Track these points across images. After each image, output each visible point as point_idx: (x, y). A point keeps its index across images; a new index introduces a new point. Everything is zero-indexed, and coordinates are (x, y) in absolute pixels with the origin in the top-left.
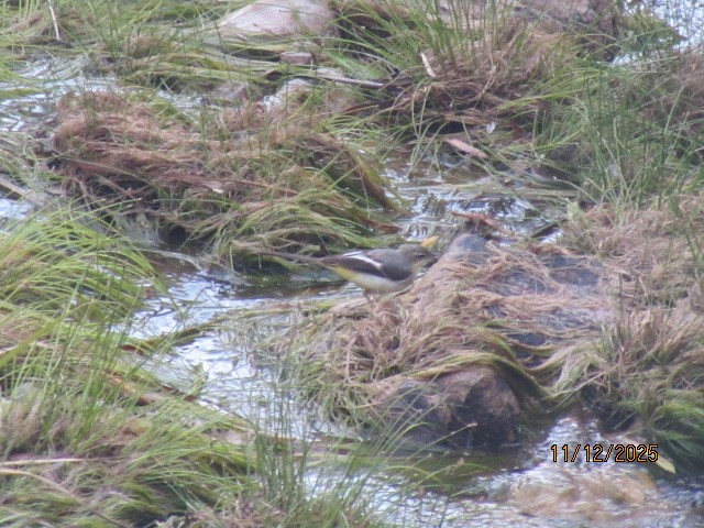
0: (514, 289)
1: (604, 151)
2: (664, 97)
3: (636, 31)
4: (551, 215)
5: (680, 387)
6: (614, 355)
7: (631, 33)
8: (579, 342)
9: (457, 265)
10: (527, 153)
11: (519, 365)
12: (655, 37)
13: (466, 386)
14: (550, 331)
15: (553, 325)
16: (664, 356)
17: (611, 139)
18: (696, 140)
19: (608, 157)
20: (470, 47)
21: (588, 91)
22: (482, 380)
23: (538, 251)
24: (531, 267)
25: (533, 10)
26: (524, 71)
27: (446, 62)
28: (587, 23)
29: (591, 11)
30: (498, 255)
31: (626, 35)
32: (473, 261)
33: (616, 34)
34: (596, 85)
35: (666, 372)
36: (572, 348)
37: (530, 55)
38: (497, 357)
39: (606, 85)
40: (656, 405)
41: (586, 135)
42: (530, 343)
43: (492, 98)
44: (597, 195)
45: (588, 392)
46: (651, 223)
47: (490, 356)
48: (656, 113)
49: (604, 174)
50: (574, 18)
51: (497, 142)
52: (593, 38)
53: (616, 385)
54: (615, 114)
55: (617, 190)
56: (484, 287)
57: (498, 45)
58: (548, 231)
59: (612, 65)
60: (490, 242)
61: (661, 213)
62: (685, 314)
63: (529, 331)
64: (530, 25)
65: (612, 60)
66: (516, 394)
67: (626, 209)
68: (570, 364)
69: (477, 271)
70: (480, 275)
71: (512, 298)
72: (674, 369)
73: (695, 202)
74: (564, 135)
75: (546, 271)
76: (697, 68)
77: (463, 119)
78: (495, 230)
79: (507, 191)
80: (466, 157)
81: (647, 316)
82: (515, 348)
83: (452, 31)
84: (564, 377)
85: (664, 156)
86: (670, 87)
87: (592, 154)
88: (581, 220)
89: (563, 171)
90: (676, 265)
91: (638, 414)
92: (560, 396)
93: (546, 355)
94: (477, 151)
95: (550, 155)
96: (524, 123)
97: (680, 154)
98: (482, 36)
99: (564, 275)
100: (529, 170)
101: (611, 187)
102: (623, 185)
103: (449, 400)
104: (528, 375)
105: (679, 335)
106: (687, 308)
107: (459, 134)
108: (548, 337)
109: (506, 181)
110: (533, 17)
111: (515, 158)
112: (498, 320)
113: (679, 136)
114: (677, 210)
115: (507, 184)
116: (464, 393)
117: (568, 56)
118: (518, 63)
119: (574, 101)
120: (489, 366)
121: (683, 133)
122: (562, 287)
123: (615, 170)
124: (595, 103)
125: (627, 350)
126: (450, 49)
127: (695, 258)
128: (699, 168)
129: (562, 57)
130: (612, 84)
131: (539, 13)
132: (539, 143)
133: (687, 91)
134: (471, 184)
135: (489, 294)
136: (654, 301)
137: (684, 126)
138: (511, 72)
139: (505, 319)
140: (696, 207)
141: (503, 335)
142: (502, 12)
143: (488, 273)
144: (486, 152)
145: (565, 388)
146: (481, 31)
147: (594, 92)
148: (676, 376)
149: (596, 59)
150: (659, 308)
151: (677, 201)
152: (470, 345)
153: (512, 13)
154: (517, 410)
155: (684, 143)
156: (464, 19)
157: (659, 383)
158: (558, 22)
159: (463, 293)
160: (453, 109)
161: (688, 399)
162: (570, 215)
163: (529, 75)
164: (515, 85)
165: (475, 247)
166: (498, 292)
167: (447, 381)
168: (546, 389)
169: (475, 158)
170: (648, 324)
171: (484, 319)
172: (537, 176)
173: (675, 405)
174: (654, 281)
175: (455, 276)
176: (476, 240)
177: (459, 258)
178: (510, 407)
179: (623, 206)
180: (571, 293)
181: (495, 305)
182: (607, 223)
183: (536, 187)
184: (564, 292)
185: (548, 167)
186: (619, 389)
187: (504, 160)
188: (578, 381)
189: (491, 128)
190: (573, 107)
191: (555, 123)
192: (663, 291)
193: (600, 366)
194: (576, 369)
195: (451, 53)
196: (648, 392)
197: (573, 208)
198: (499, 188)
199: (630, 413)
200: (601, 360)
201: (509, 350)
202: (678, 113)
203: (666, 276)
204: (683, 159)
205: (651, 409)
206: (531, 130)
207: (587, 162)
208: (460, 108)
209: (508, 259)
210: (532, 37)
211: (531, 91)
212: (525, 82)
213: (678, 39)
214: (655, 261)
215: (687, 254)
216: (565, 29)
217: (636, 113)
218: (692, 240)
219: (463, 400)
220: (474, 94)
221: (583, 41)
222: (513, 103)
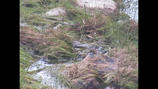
0: (99, 63)
1: (116, 38)
2: (127, 28)
3: (122, 16)
4: (106, 50)
5: (129, 81)
6: (117, 75)
7: (121, 17)
8: (111, 73)
9: (89, 59)
10: (102, 38)
11: (100, 77)
12: (125, 17)
13: (90, 81)
14: (105, 71)
15: (106, 70)
16: (126, 76)
17: (117, 36)
18: (133, 36)
19: (116, 39)
20: (91, 19)
21: (113, 27)
22: (93, 80)
23: (103, 56)
24: (102, 59)
25: (103, 12)
26: (101, 23)
27: (87, 21)
28: (113, 14)
29: (114, 12)
30: (96, 57)
31: (120, 17)
32: (92, 58)
33: (118, 16)
34: (114, 26)
35: (127, 79)
36: (109, 74)
37: (102, 20)
38: (96, 75)
39: (116, 26)
40: (125, 85)
41: (112, 35)
42: (102, 73)
43: (95, 28)
44: (115, 46)
45: (112, 82)
46: (124, 51)
47: (94, 75)
48: (125, 31)
49: (116, 42)
50: (111, 13)
51: (96, 36)
52: (114, 17)
53: (117, 81)
54: (118, 31)
55: (118, 45)
56: (94, 63)
57: (97, 18)
58: (105, 52)
59: (117, 22)
60: (95, 54)
61: (126, 49)
62: (130, 68)
63: (101, 71)
64: (102, 15)
65: (117, 21)
66: (99, 82)
67: (120, 49)
68: (109, 77)
69: (92, 60)
70: (93, 60)
71: (98, 65)
72: (128, 78)
73: (132, 48)
74: (108, 35)
75: (105, 60)
76: (133, 23)
77: (90, 32)
78: (96, 52)
79: (98, 45)
80: (90, 39)
81: (123, 68)
82: (99, 74)
83: (88, 16)
84: (108, 79)
85: (127, 39)
86: (128, 26)
87: (114, 38)
88: (111, 51)
89: (108, 42)
90: (129, 59)
91: (121, 86)
92: (107, 83)
93: (105, 75)
94: (92, 38)
95: (106, 39)
96: (101, 32)
97: (130, 39)
98: (94, 17)
99: (108, 60)
100: (102, 41)
101: (117, 44)
102: (119, 44)
103: (87, 83)
104: (101, 79)
105: (129, 72)
106: (131, 67)
107: (89, 34)
108: (105, 72)
109: (98, 43)
110: (103, 13)
111: (99, 39)
112: (96, 69)
113: (129, 35)
114: (129, 49)
115: (98, 44)
116: (89, 82)
117: (109, 21)
118: (100, 22)
119: (110, 29)
120: (94, 77)
121: (130, 35)
122: (108, 63)
123: (118, 42)
124: (114, 29)
125: (119, 74)
126: (88, 19)
127: (132, 58)
128: (133, 41)
129: (108, 21)
130: (117, 26)
131: (104, 12)
132: (104, 36)
133: (131, 27)
134: (91, 44)
135: (94, 64)
136: (124, 66)
137: (130, 34)
138: (99, 23)
139: (97, 68)
140: (132, 49)
141: (97, 71)
142: (97, 12)
143: (94, 60)
144: (94, 38)
145: (108, 81)
146: (94, 16)
147: (114, 27)
148: (128, 79)
149: (115, 21)
150: (125, 67)
151: (129, 47)
152: (91, 73)
153: (99, 12)
154: (99, 85)
155: (130, 37)
156: (90, 13)
157: (125, 81)
158: (108, 14)
159: (90, 64)
160: (88, 30)
161: (130, 84)
162: (109, 50)
163: (102, 24)
164: (100, 26)
165: (92, 55)
166: (96, 63)
167: (86, 79)
168: (105, 81)
169: (92, 39)
170: (123, 70)
171: (93, 68)
172: (103, 42)
173: (128, 84)
174: (125, 62)
175: (88, 61)
176: (92, 54)
177: (89, 57)
178: (98, 85)
179: (119, 48)
180: (109, 64)
181: (96, 66)
182: (116, 51)
183: (103, 44)
184: (108, 64)
185: (105, 41)
186: (118, 82)
187: (97, 39)
188: (110, 80)
189: (95, 33)
190: (110, 30)
191: (107, 33)
192: (126, 64)
193: (115, 77)
194: (110, 78)
195: (88, 20)
196: (123, 82)
197: (110, 48)
198: (96, 44)
199: (120, 86)
200: (115, 76)
201: (98, 74)
202: (129, 31)
203: (127, 61)
204: (130, 40)
205: (124, 85)
206: (102, 34)
207: (113, 40)
208: (90, 30)
209: (98, 57)
210: (103, 17)
211: (102, 27)
212: (101, 25)
213: (130, 18)
214: (125, 58)
215: (131, 57)
216: (109, 15)
217: (122, 31)
218: (132, 55)
219: (89, 83)
220: (92, 27)
221: (112, 18)
222: (99, 29)
